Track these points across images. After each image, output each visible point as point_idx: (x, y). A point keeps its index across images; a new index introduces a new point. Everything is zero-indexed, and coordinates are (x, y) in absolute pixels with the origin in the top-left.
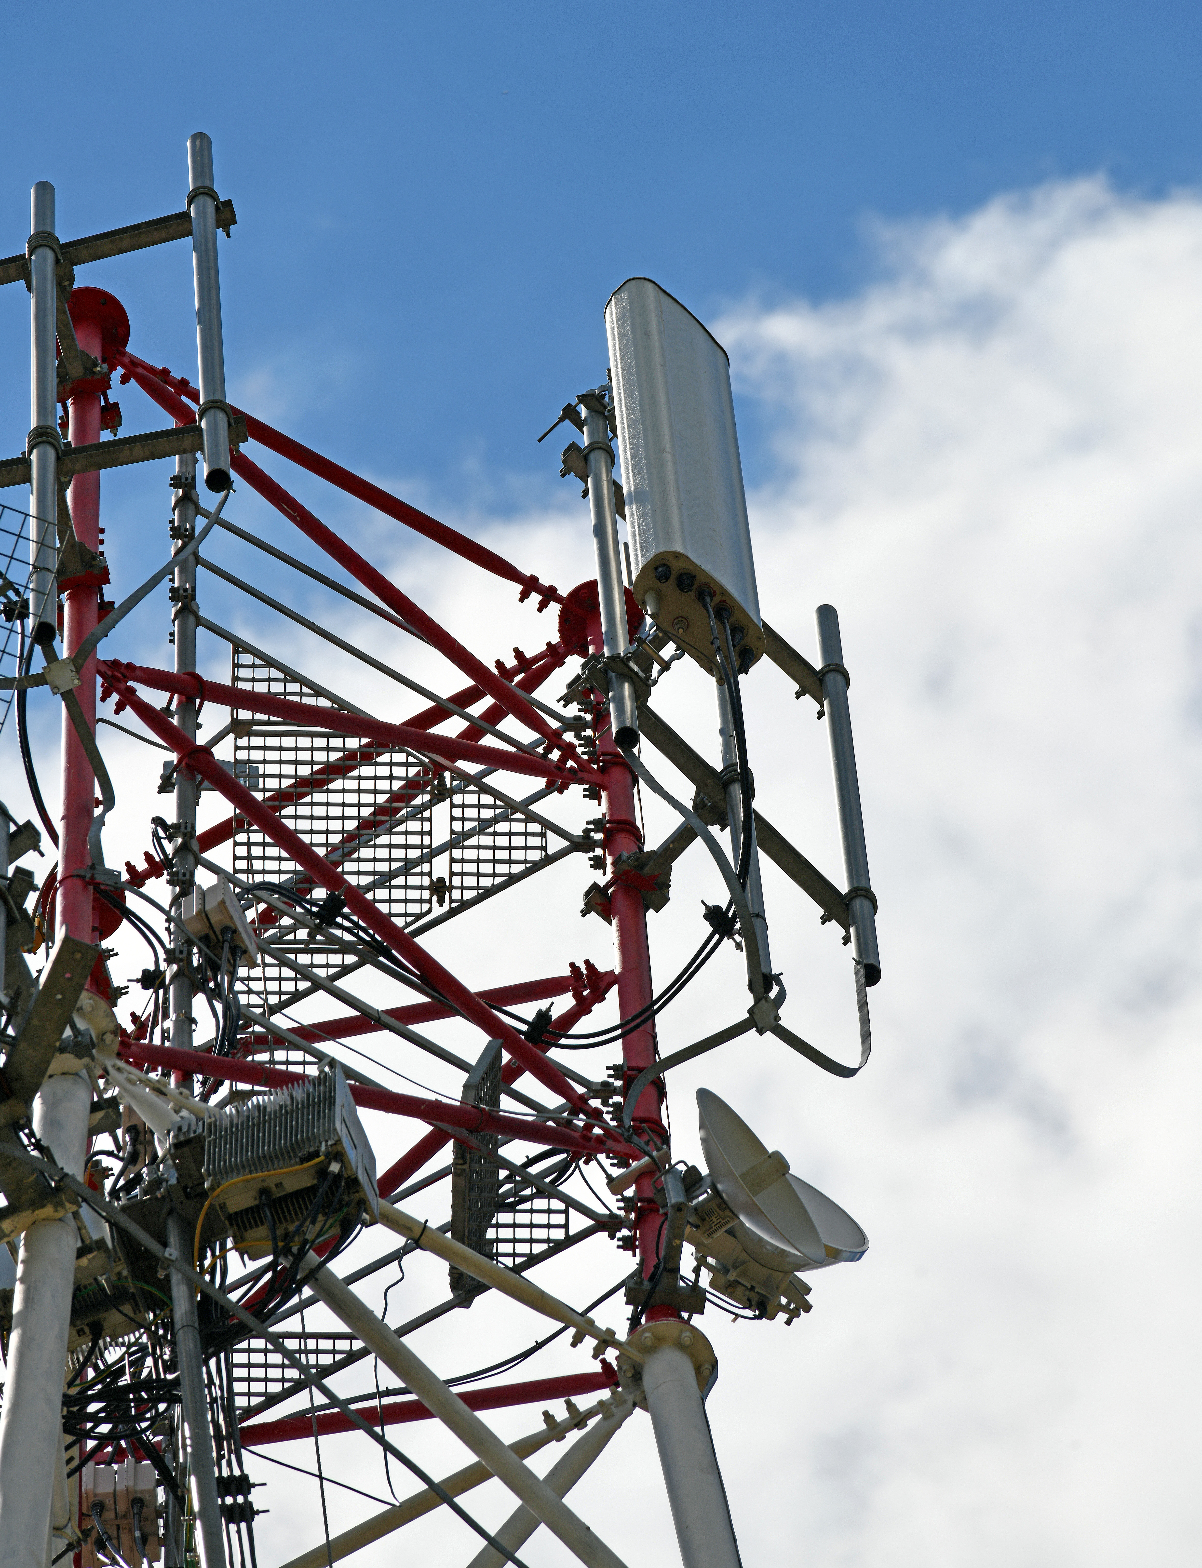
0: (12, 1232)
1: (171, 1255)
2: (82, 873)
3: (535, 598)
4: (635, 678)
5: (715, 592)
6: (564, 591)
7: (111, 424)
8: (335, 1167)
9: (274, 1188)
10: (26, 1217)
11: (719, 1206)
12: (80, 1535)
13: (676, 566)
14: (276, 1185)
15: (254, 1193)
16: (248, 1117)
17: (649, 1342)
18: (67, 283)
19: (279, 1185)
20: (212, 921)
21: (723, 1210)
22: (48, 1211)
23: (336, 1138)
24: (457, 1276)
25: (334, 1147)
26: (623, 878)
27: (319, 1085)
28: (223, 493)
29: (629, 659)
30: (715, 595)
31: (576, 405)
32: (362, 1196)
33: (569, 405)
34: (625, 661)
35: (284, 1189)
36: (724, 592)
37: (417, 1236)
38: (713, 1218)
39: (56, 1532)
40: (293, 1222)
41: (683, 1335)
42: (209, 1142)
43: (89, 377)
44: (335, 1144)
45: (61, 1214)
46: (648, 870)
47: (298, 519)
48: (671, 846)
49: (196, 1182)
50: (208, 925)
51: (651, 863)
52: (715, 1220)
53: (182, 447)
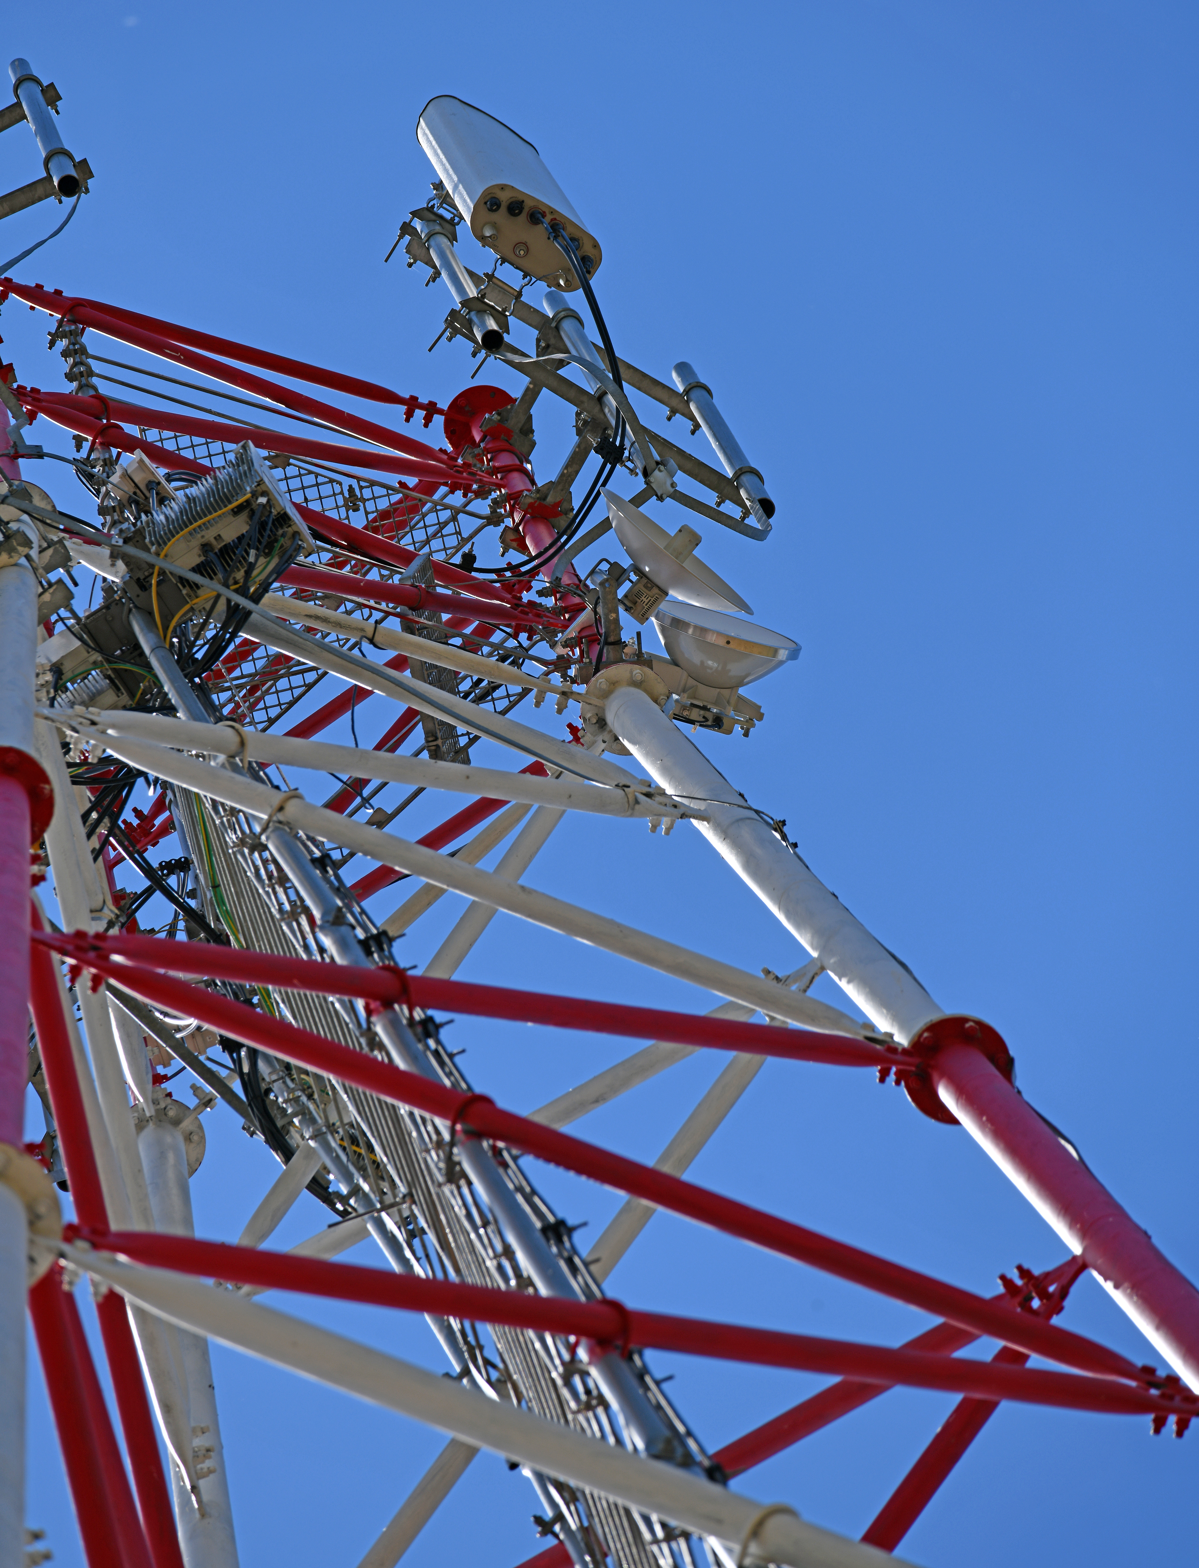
2: (6, 452)
4: (492, 311)
5: (544, 212)
8: (263, 500)
9: (214, 542)
11: (645, 586)
13: (504, 197)
14: (215, 538)
15: (197, 551)
17: (604, 686)
19: (218, 538)
20: (136, 480)
21: (650, 589)
22: (4, 558)
23: (259, 479)
24: (433, 748)
25: (259, 487)
26: (530, 511)
27: (238, 466)
29: (483, 296)
30: (546, 216)
31: (411, 221)
32: (295, 529)
33: (405, 223)
34: (480, 299)
35: (223, 541)
36: (553, 211)
37: (370, 635)
38: (643, 598)
41: (634, 673)
42: (149, 532)
44: (258, 485)
45: (15, 559)
46: (550, 500)
49: (146, 574)
50: (133, 485)
51: (551, 492)
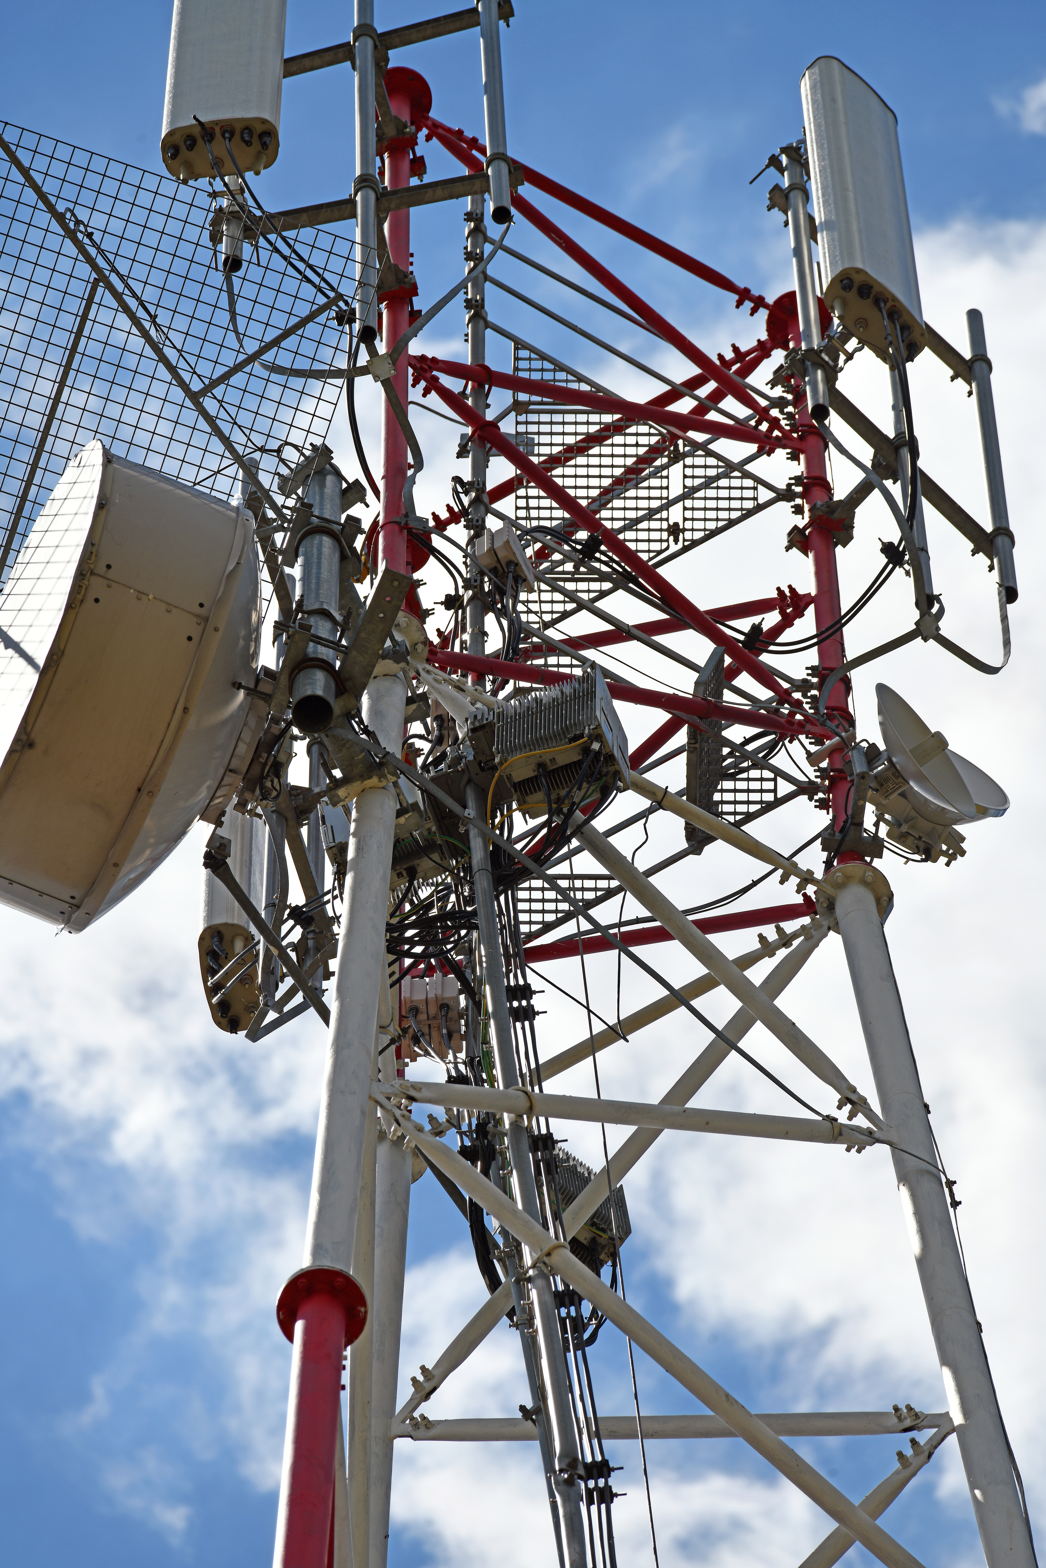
0: (346, 797)
1: (469, 814)
2: (398, 520)
3: (748, 305)
4: (826, 366)
5: (888, 299)
6: (770, 300)
7: (418, 173)
8: (596, 746)
9: (549, 763)
10: (357, 786)
11: (894, 775)
12: (400, 1032)
13: (858, 279)
14: (550, 760)
15: (533, 766)
16: (528, 708)
17: (840, 880)
18: (383, 64)
19: (553, 760)
20: (500, 556)
21: (897, 778)
22: (374, 781)
23: (597, 723)
24: (690, 830)
25: (595, 730)
26: (818, 521)
27: (583, 682)
28: (506, 225)
29: (821, 351)
30: (888, 301)
31: (779, 155)
32: (618, 768)
33: (773, 155)
34: (818, 353)
35: (557, 763)
36: (895, 299)
37: (659, 798)
38: (889, 784)
39: (382, 1030)
40: (563, 788)
41: (867, 875)
42: (498, 727)
43: (401, 136)
44: (595, 728)
45: (384, 783)
46: (837, 515)
47: (564, 245)
48: (855, 496)
49: (488, 758)
50: (496, 559)
51: (839, 510)
52: (890, 785)
53: (473, 190)
